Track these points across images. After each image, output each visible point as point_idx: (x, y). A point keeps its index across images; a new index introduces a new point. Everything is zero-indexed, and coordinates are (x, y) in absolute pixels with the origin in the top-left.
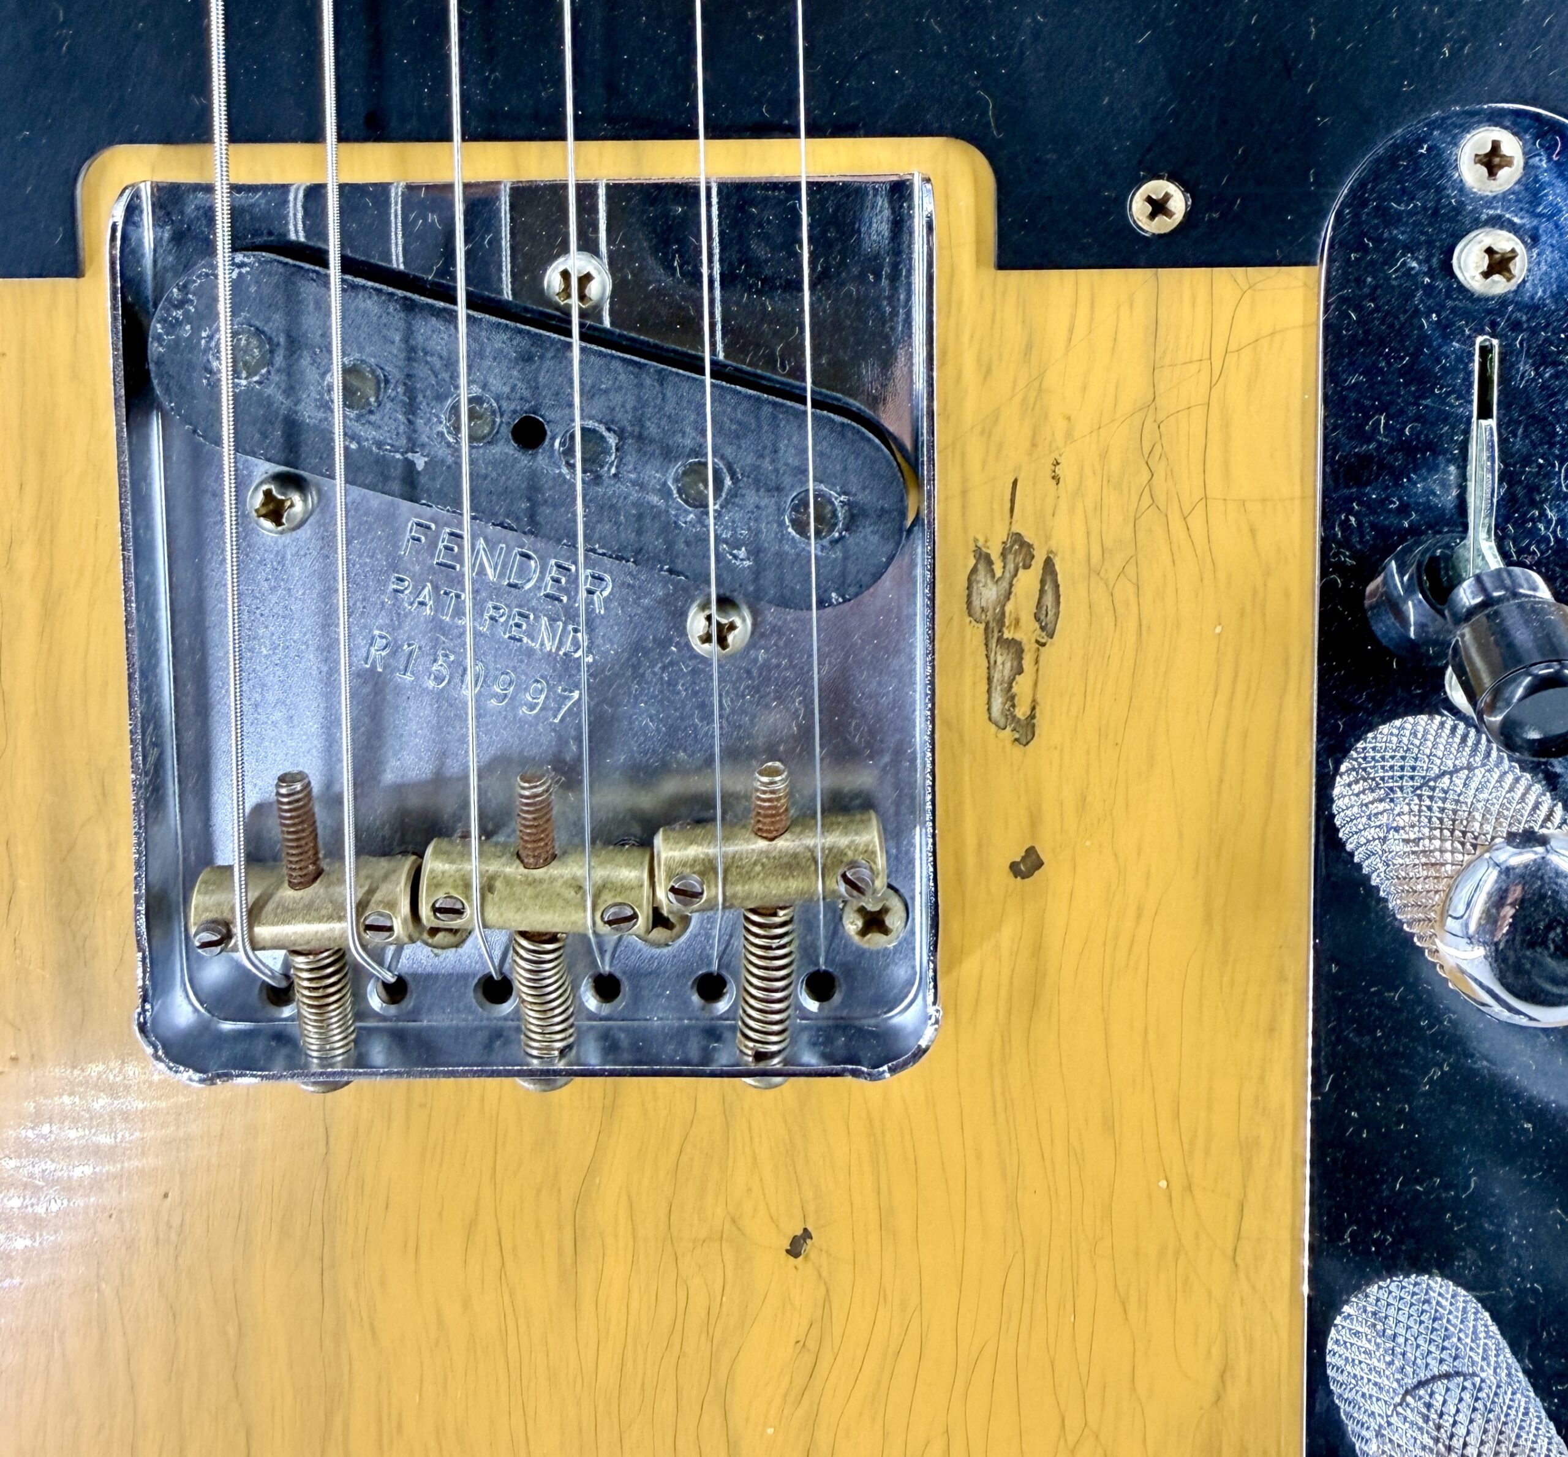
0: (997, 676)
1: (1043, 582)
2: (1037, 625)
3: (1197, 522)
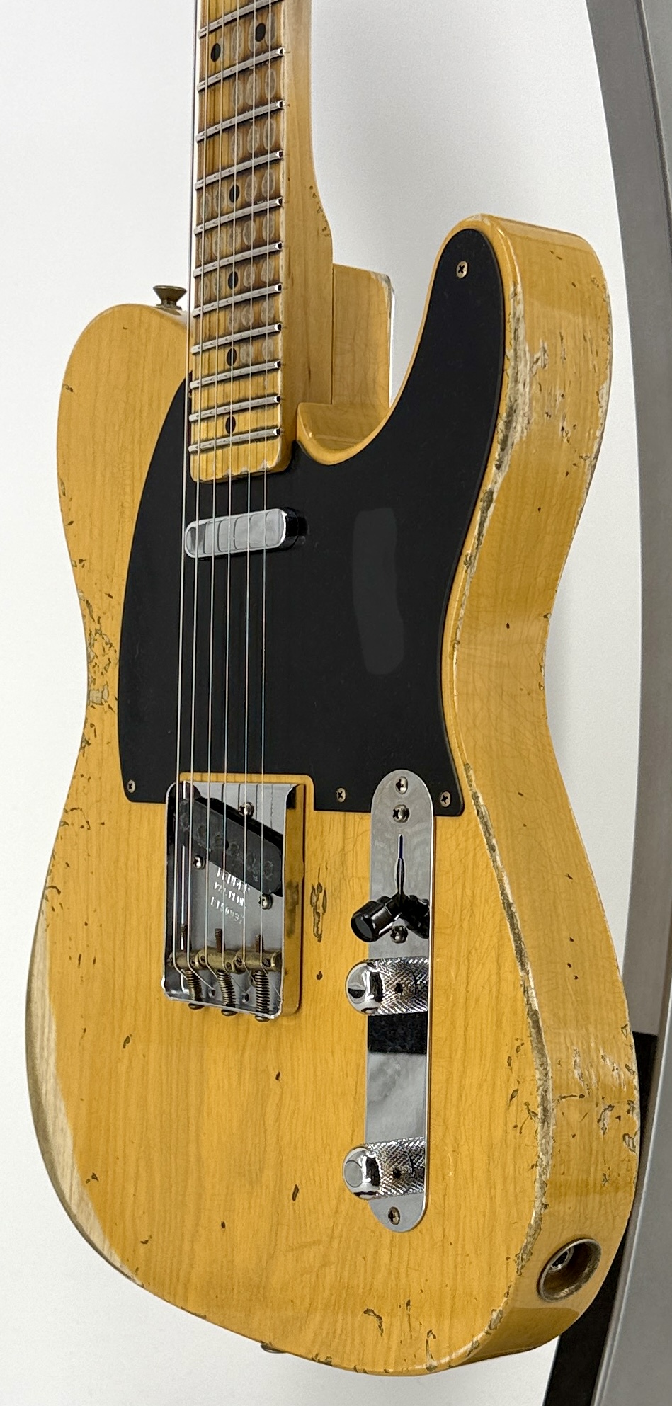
0: (315, 922)
1: (324, 897)
2: (322, 909)
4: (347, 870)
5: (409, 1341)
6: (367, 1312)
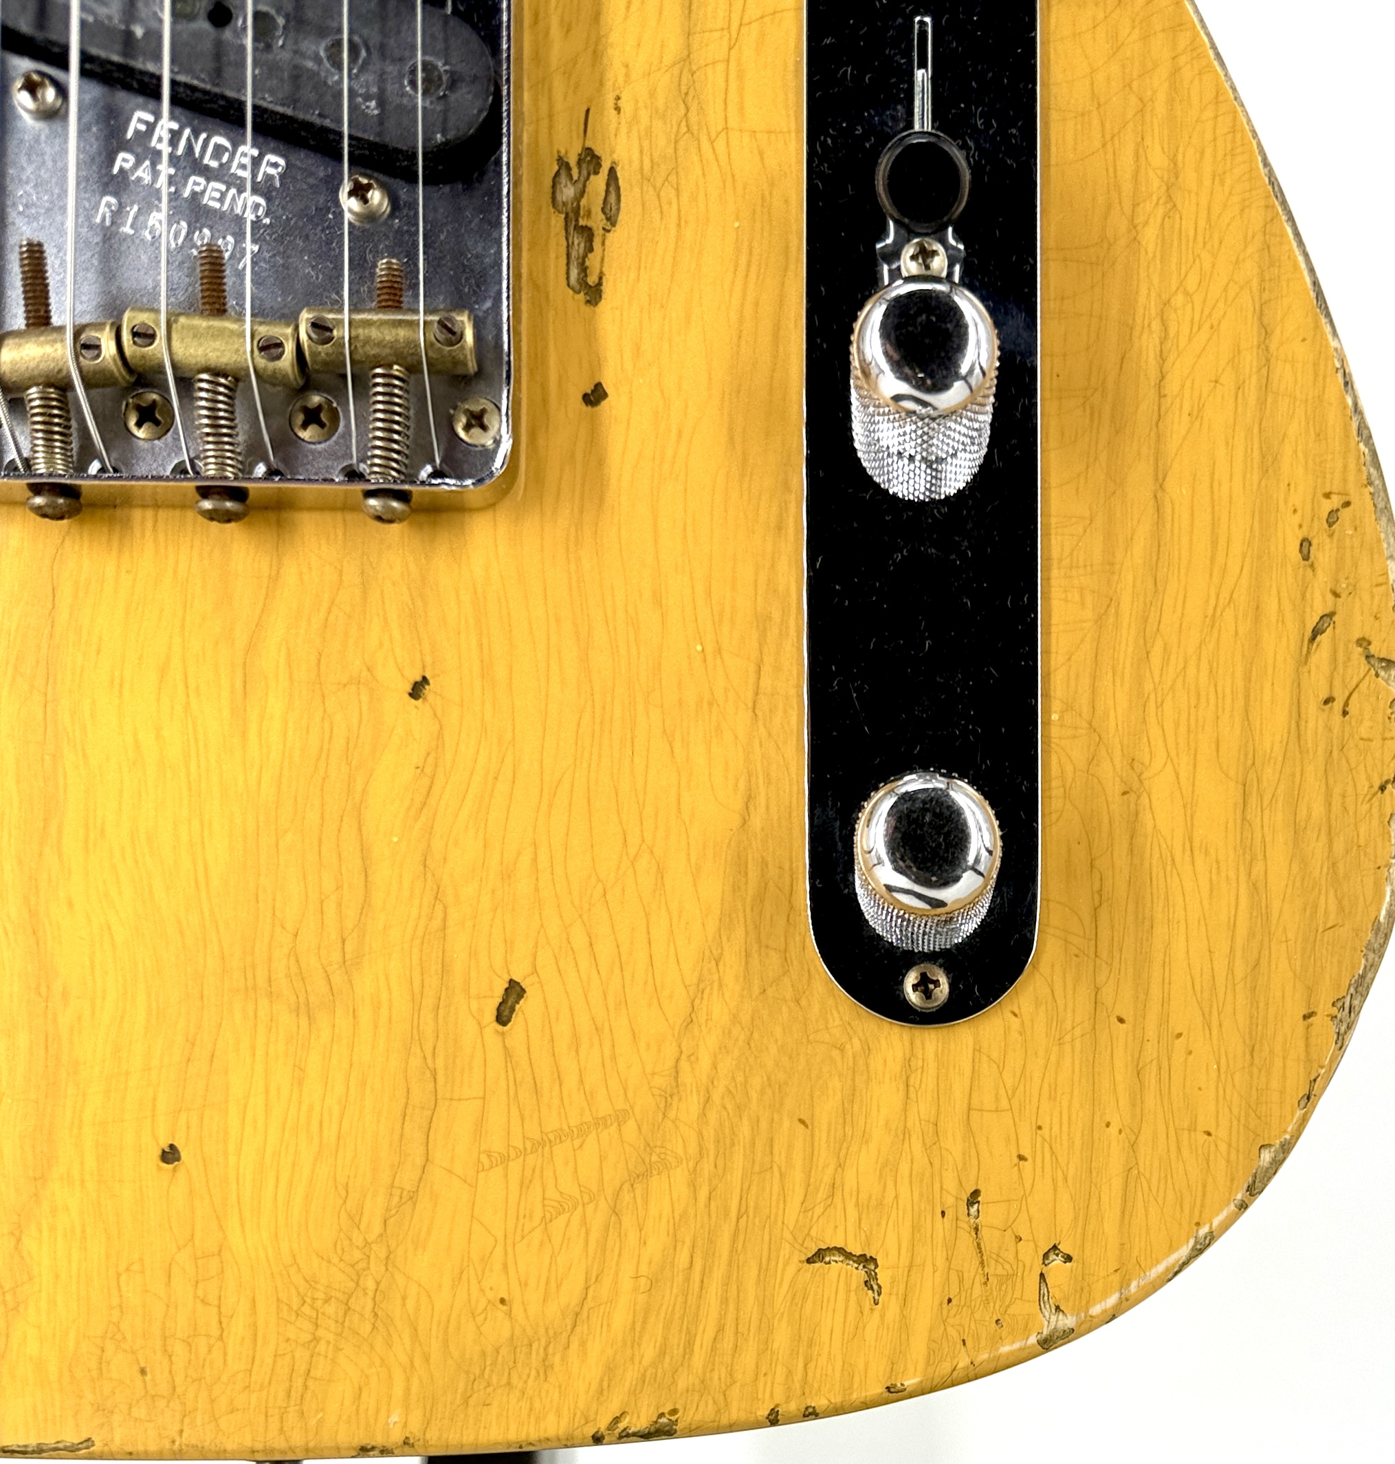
0: (574, 254)
1: (608, 185)
2: (603, 217)
3: (721, 145)
4: (701, 109)
5: (978, 1290)
6: (819, 1256)
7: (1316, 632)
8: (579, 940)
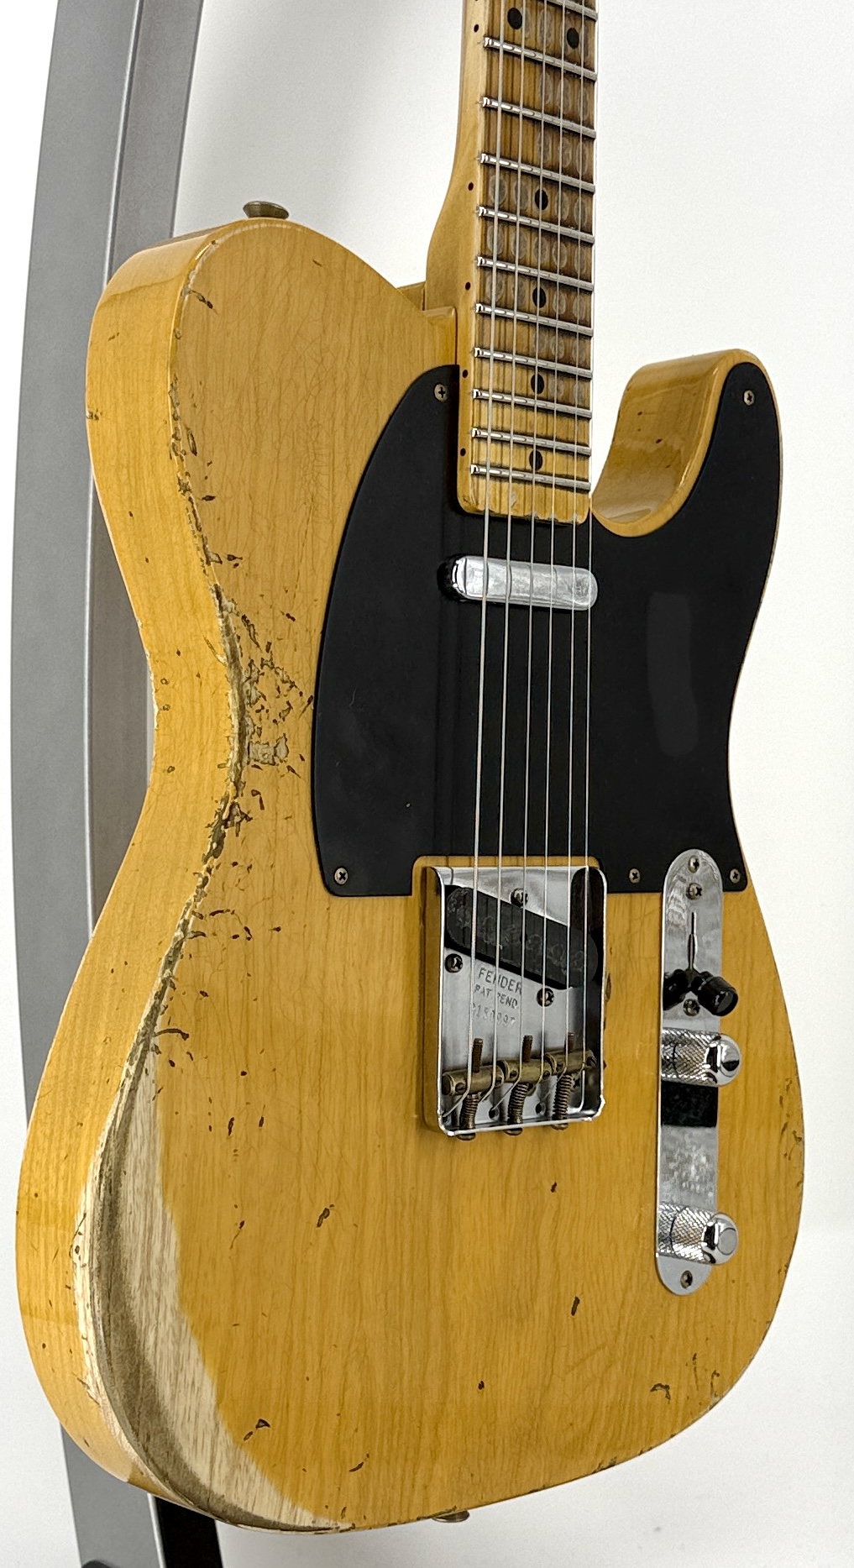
3: (638, 964)
4: (633, 951)
5: (695, 1392)
6: (654, 1388)
7: (783, 1130)
8: (595, 1278)
